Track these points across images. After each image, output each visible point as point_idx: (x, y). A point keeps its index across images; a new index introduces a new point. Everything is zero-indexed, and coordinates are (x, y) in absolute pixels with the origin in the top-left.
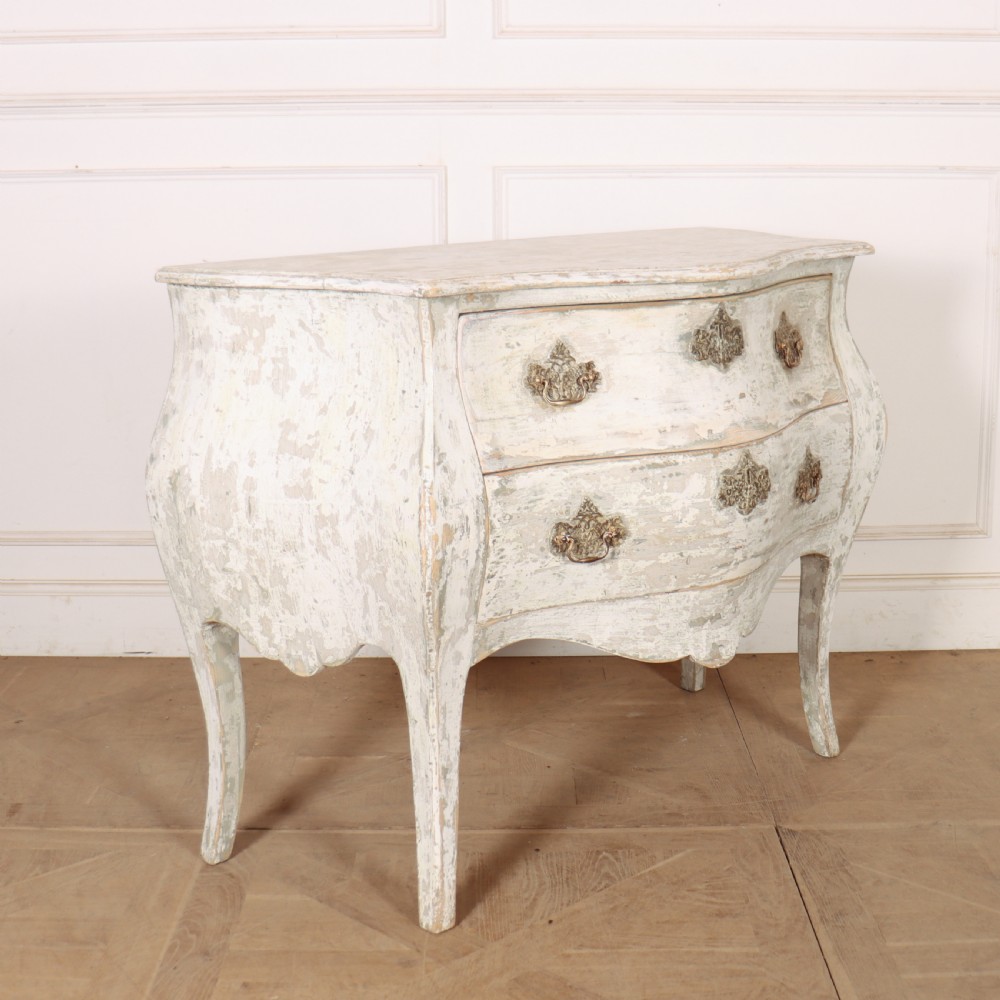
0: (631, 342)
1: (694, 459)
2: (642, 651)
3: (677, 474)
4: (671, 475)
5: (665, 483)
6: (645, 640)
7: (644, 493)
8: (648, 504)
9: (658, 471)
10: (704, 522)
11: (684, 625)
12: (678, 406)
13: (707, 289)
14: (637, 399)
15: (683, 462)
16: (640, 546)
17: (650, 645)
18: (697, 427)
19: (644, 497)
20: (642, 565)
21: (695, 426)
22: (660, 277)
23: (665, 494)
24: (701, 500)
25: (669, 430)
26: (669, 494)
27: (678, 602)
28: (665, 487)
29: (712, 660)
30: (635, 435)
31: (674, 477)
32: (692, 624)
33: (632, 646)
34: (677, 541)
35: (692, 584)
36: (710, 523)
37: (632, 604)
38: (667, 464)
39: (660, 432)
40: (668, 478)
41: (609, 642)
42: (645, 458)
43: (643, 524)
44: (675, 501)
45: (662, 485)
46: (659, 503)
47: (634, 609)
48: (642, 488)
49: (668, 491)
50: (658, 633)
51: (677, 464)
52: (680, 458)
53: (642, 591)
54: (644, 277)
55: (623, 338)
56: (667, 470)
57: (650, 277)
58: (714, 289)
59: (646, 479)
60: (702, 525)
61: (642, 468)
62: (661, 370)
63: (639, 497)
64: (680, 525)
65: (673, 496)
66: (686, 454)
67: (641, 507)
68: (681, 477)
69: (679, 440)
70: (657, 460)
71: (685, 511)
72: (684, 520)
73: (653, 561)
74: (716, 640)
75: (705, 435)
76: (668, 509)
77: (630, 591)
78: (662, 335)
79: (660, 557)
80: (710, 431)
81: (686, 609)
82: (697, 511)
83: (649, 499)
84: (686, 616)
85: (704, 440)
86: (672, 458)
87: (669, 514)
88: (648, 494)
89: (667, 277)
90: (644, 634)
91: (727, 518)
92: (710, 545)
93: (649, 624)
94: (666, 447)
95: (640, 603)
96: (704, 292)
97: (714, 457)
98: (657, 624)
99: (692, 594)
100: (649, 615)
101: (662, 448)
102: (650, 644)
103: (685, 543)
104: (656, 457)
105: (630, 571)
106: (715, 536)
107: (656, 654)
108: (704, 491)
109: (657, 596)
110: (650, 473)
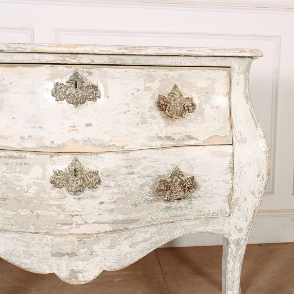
0: (16, 86)
1: (36, 156)
2: (24, 263)
3: (25, 164)
4: (21, 164)
5: (18, 168)
6: (25, 257)
7: (5, 172)
8: (7, 178)
9: (15, 160)
10: (42, 195)
11: (49, 254)
12: (36, 125)
13: (62, 59)
14: (14, 118)
15: (30, 157)
16: (6, 202)
17: (29, 262)
18: (45, 139)
19: (5, 174)
20: (10, 213)
21: (43, 138)
22: (21, 48)
23: (17, 174)
24: (40, 182)
25: (26, 138)
26: (20, 175)
27: (40, 240)
28: (17, 170)
29: (70, 279)
30: (6, 138)
31: (23, 165)
32: (53, 255)
33: (18, 260)
34: (26, 203)
35: (47, 231)
36: (47, 197)
37: (12, 235)
38: (20, 157)
39: (21, 138)
40: (19, 165)
41: (4, 254)
42: (8, 152)
43: (5, 190)
44: (23, 179)
45: (16, 169)
46: (13, 179)
47: (14, 238)
48: (4, 168)
49: (19, 173)
50: (32, 255)
51: (25, 158)
52: (28, 155)
53: (15, 228)
54: (13, 48)
55: (11, 84)
56: (19, 161)
57: (15, 48)
58: (68, 59)
59: (7, 164)
60: (41, 196)
61: (5, 157)
62: (31, 104)
63: (2, 173)
64: (27, 194)
65: (22, 176)
66: (33, 153)
67: (3, 179)
68: (27, 166)
69: (30, 145)
70: (15, 154)
71: (29, 186)
72: (29, 192)
73: (16, 213)
74: (74, 268)
75: (48, 144)
76: (19, 183)
77: (8, 227)
78: (34, 83)
79: (19, 211)
80: (52, 142)
81: (47, 245)
82: (37, 188)
83: (8, 176)
84: (48, 249)
85: (47, 147)
86: (24, 154)
87: (19, 186)
88: (7, 173)
89: (25, 49)
90: (24, 254)
91: (59, 195)
92: (50, 209)
93: (26, 249)
94: (22, 147)
95: (17, 235)
96: (60, 60)
97: (50, 157)
98: (30, 250)
99: (49, 237)
100: (24, 244)
101: (19, 148)
102: (28, 260)
103: (33, 205)
104: (15, 152)
105: (4, 215)
106: (52, 205)
107: (32, 267)
108: (41, 176)
109: (25, 233)
110: (10, 161)
